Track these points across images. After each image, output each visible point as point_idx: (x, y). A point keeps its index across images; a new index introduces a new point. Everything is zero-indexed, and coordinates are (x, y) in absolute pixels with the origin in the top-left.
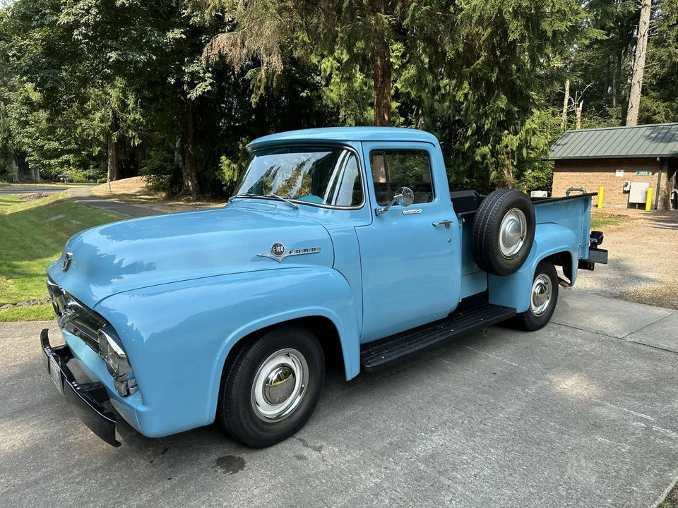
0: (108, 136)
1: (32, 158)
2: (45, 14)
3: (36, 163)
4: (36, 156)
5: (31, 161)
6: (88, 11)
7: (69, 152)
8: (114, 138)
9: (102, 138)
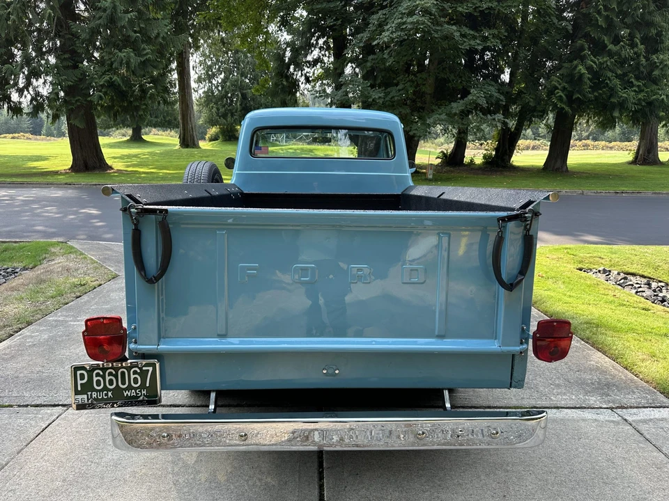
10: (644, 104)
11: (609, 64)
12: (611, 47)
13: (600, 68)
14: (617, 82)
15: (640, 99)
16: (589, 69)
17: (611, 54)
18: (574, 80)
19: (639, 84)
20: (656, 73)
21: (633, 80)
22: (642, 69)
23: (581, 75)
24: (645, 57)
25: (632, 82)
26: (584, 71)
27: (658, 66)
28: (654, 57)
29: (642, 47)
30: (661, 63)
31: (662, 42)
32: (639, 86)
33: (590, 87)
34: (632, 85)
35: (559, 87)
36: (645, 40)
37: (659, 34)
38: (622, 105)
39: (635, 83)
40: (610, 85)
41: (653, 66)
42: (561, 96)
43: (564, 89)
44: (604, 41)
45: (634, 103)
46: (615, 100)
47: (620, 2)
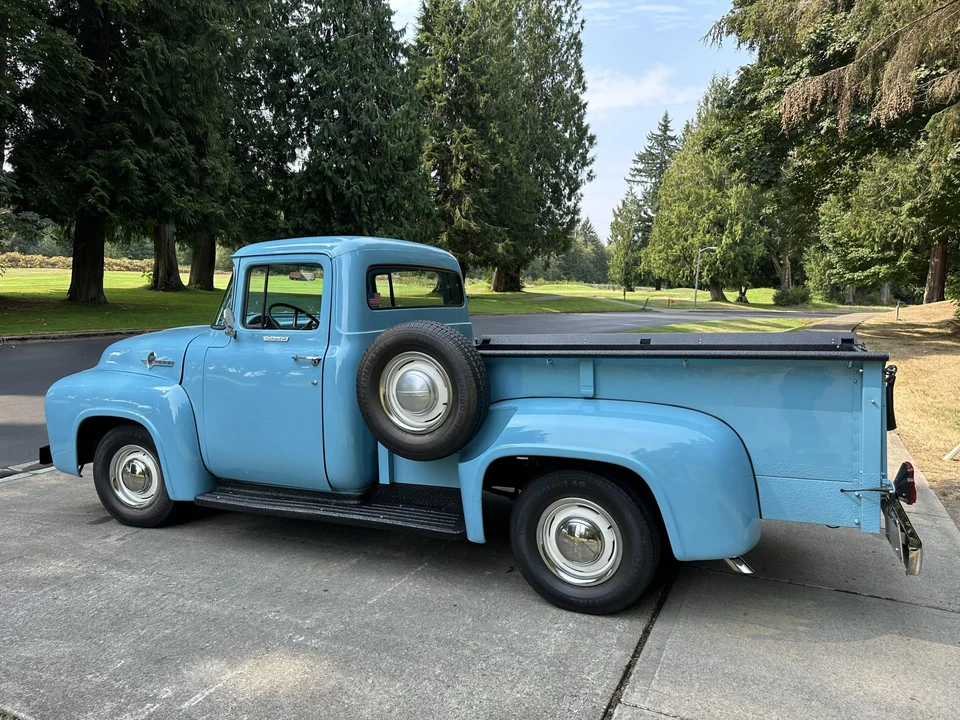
0: (926, 236)
1: (834, 271)
2: (746, 93)
3: (841, 278)
4: (839, 269)
5: (833, 275)
7: (883, 261)
9: (916, 239)
10: (200, 217)
11: (159, 160)
12: (157, 140)
13: (149, 165)
14: (170, 185)
15: (195, 212)
16: (137, 163)
17: (156, 148)
18: (118, 177)
19: (190, 192)
20: (209, 181)
21: (183, 186)
22: (192, 174)
23: (129, 171)
24: (194, 160)
25: (183, 189)
26: (132, 166)
27: (209, 174)
28: (204, 160)
29: (192, 147)
30: (212, 170)
31: (208, 145)
32: (191, 195)
33: (142, 188)
34: (185, 193)
35: (98, 183)
36: (193, 139)
37: (205, 135)
38: (177, 218)
39: (187, 189)
40: (163, 189)
41: (203, 170)
42: (101, 196)
43: (103, 186)
44: (148, 130)
45: (191, 216)
46: (169, 210)
47: (161, 85)
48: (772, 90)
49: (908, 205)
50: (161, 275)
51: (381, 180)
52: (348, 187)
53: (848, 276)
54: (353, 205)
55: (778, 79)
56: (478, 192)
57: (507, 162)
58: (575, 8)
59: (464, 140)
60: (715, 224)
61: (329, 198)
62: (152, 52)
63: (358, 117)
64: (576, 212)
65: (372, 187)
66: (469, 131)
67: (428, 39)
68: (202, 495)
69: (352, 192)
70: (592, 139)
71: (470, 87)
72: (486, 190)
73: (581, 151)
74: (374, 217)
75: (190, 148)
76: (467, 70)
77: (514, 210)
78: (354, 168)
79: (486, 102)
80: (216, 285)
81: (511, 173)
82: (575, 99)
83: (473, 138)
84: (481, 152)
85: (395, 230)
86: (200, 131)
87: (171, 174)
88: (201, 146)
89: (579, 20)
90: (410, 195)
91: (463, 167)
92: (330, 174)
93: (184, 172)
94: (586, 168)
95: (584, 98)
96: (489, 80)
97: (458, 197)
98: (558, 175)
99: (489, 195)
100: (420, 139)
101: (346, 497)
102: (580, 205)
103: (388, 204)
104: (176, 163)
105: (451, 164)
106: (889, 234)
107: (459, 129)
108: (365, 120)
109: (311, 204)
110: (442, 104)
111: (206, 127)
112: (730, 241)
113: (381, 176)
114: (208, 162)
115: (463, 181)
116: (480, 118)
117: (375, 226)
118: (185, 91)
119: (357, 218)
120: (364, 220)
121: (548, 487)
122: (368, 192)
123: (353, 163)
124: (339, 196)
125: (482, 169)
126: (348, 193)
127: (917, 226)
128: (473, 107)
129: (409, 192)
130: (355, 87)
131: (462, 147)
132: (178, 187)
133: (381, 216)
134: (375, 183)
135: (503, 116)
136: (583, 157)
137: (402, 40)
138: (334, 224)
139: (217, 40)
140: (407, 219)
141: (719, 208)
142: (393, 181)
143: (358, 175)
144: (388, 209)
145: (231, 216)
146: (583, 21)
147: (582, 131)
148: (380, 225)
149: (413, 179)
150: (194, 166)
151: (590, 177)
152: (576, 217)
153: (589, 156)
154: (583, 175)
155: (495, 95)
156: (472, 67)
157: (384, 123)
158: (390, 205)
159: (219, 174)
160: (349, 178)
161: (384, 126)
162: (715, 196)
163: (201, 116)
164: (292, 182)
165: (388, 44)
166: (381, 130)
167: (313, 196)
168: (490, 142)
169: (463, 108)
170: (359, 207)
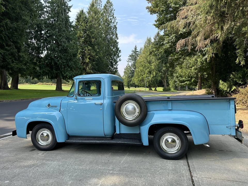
0: (197, 75)
1: (177, 83)
2: (161, 42)
3: (178, 85)
4: (178, 82)
5: (177, 84)
6: (172, 38)
7: (188, 81)
8: (199, 76)
9: (195, 75)
11: (7, 53)
12: (6, 47)
15: (17, 67)
17: (6, 50)
20: (21, 59)
21: (14, 60)
25: (13, 61)
27: (21, 57)
28: (20, 53)
31: (21, 49)
32: (16, 63)
36: (17, 47)
37: (20, 47)
38: (12, 69)
39: (15, 61)
40: (8, 61)
44: (4, 45)
45: (16, 68)
46: (9, 67)
47: (8, 33)
48: (167, 41)
49: (193, 68)
50: (2, 85)
51: (67, 59)
52: (58, 61)
53: (180, 84)
54: (60, 66)
55: (168, 39)
56: (93, 63)
57: (100, 56)
58: (115, 19)
59: (89, 50)
60: (149, 72)
61: (53, 64)
62: (6, 24)
63: (61, 43)
64: (117, 68)
65: (65, 61)
66: (90, 48)
67: (78, 24)
68: (67, 140)
69: (60, 62)
70: (120, 51)
71: (90, 37)
72: (95, 63)
73: (117, 54)
74: (65, 69)
75: (16, 50)
76: (89, 33)
77: (102, 68)
78: (60, 56)
79: (94, 41)
80: (18, 88)
81: (101, 59)
82: (116, 41)
83: (91, 49)
84: (93, 53)
85: (71, 72)
86: (19, 45)
87: (10, 57)
88: (19, 50)
89: (116, 22)
90: (75, 64)
91: (89, 56)
92: (53, 58)
93: (14, 56)
94: (119, 58)
95: (118, 41)
96: (95, 35)
97: (87, 64)
98: (112, 59)
99: (95, 64)
100: (78, 49)
101: (108, 138)
102: (118, 67)
103: (69, 66)
104: (12, 54)
105: (85, 56)
106: (190, 74)
107: (87, 47)
108: (63, 44)
109: (47, 65)
110: (83, 41)
111: (21, 44)
112: (153, 76)
113: (68, 59)
114: (21, 54)
115: (89, 60)
116: (92, 45)
117: (66, 71)
118: (15, 34)
119: (61, 69)
120: (63, 70)
121: (163, 131)
122: (64, 62)
123: (60, 55)
124: (56, 64)
125: (94, 57)
126: (58, 63)
127: (195, 72)
128: (91, 42)
129: (75, 63)
130: (60, 36)
131: (88, 52)
132: (12, 60)
133: (67, 69)
134: (66, 60)
135: (98, 44)
136: (118, 55)
137: (72, 24)
138: (54, 71)
139: (25, 22)
140: (74, 70)
141: (150, 68)
142: (70, 60)
143: (61, 58)
144: (69, 67)
145: (27, 69)
146: (117, 22)
147: (118, 49)
148: (67, 71)
149: (76, 59)
150: (17, 55)
151: (120, 60)
152: (117, 70)
153: (119, 55)
154: (118, 60)
155: (96, 39)
156: (90, 32)
157: (68, 45)
158: (70, 66)
159: (24, 57)
160: (59, 59)
161: (69, 46)
162: (149, 65)
163: (19, 41)
164: (42, 60)
165: (69, 25)
166: (68, 47)
167: (48, 63)
168: (95, 51)
169: (88, 42)
170: (61, 66)
